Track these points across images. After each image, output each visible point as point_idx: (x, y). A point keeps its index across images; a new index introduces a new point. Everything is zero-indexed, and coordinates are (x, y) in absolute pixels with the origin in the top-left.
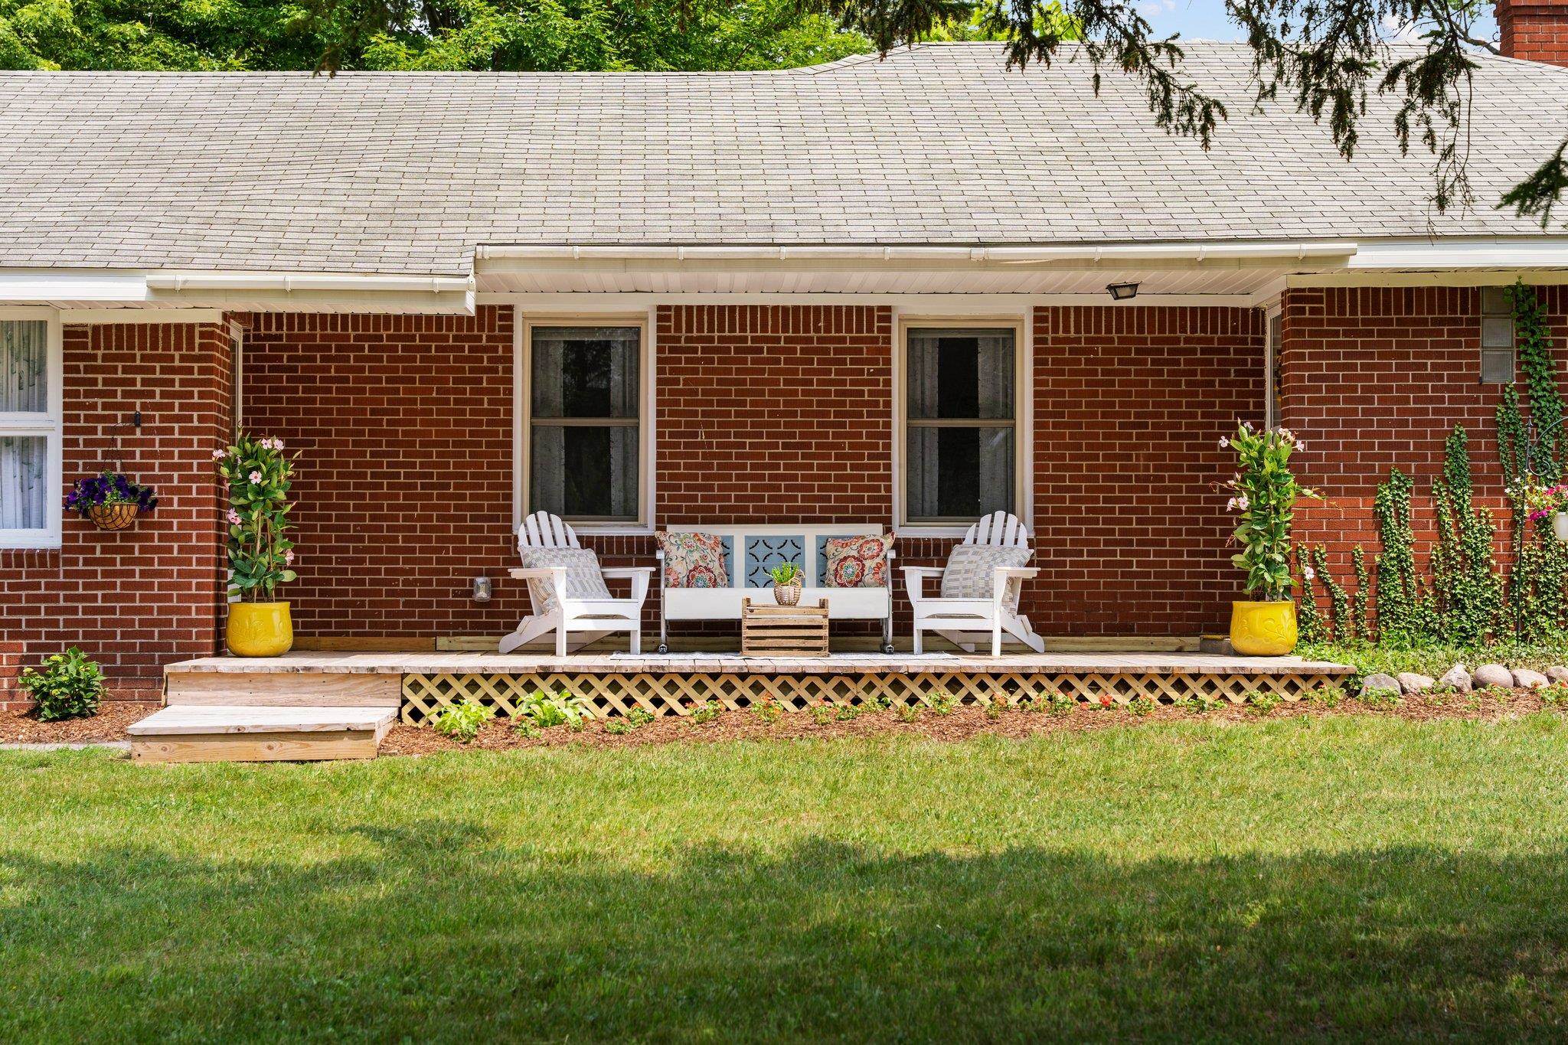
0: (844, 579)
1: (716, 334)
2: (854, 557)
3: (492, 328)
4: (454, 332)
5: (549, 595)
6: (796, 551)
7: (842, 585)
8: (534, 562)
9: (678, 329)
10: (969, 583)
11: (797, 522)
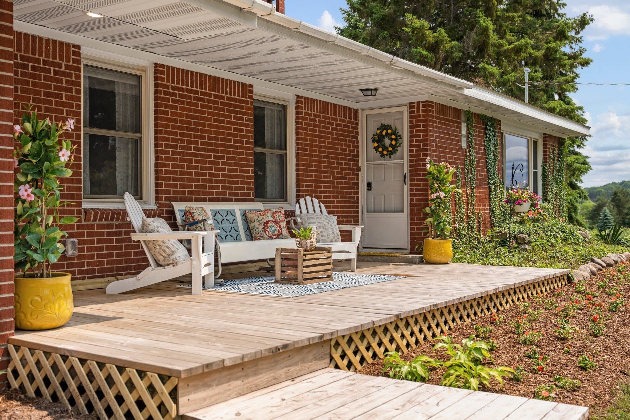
0: (271, 234)
1: (185, 87)
2: (272, 221)
3: (68, 60)
4: (44, 58)
5: (173, 252)
6: (233, 218)
7: (271, 238)
8: (156, 228)
9: (168, 81)
10: (325, 234)
11: (232, 201)
